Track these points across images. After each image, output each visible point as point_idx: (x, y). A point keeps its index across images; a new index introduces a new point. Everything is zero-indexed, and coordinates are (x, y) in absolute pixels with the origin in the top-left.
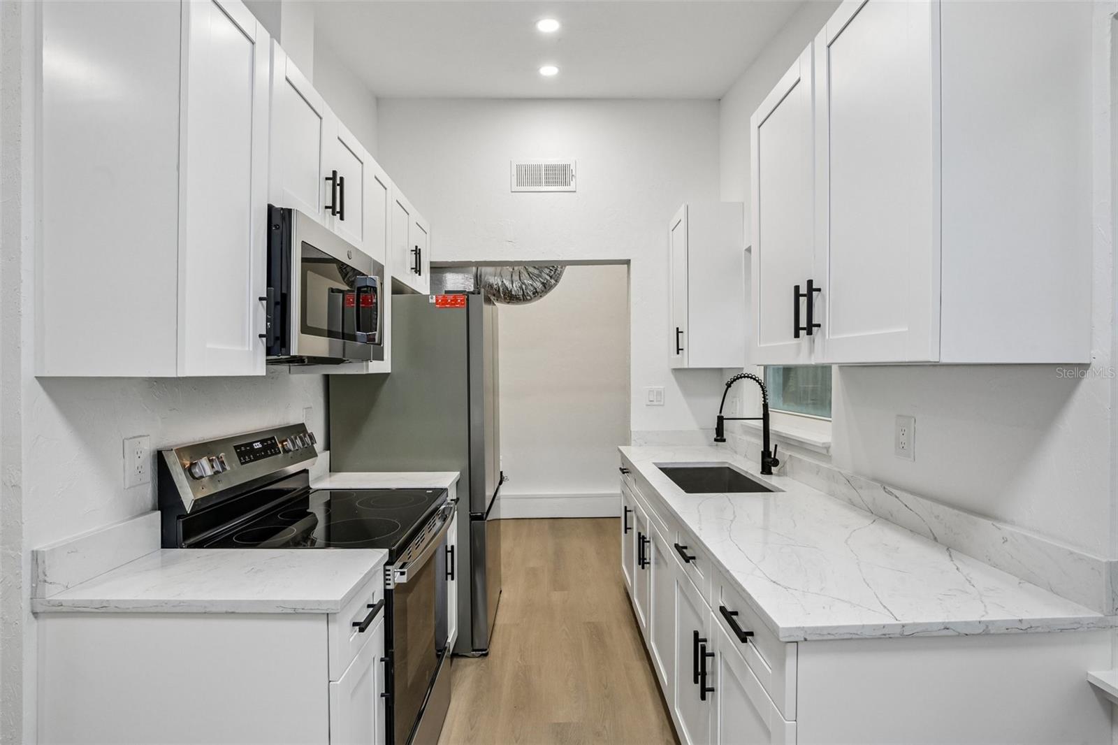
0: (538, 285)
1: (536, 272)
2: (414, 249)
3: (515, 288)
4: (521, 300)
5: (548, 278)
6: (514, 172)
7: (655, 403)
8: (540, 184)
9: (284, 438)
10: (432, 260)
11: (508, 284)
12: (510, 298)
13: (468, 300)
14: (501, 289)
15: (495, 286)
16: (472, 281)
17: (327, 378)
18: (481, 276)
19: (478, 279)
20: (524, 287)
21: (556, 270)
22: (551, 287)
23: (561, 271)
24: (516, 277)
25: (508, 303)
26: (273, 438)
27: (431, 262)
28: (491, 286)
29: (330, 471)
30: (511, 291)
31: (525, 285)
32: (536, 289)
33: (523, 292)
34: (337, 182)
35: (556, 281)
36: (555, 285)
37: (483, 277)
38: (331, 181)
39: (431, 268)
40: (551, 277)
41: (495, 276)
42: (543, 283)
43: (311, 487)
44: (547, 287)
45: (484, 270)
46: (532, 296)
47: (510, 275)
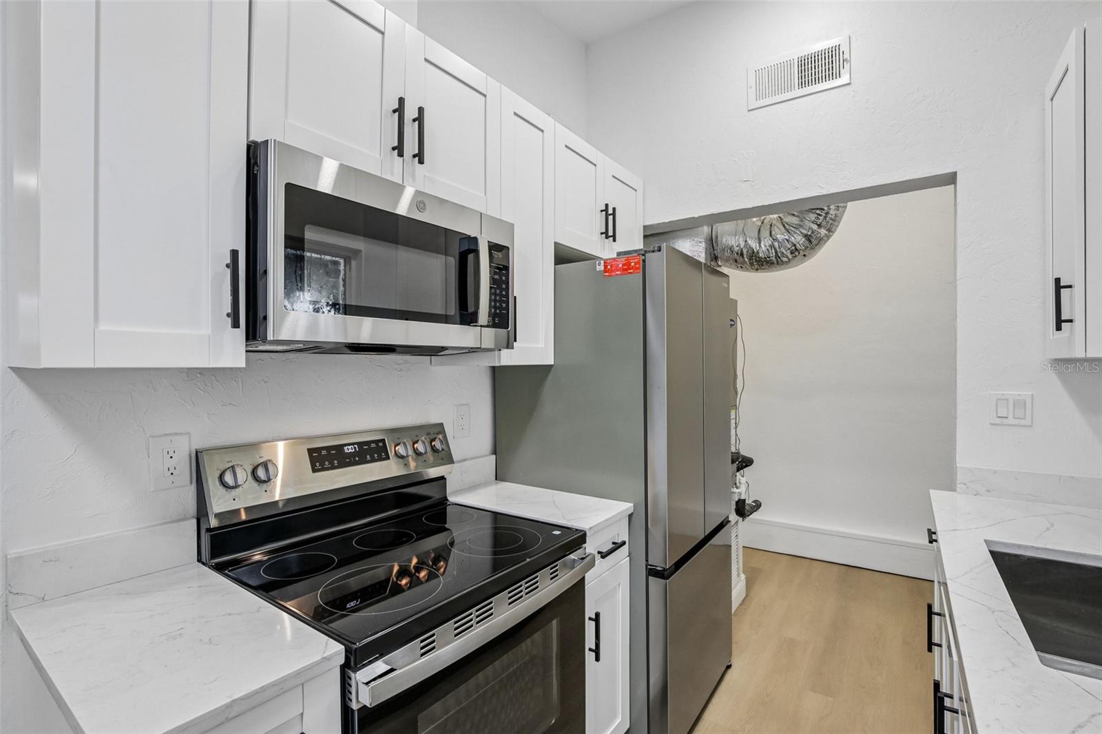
0: (799, 239)
1: (795, 220)
3: (763, 248)
4: (773, 263)
5: (815, 227)
6: (752, 81)
7: (1011, 421)
8: (791, 89)
9: (397, 442)
10: (647, 223)
11: (753, 244)
12: (758, 262)
13: (644, 261)
14: (745, 251)
15: (736, 249)
16: (703, 245)
18: (717, 237)
19: (712, 242)
20: (776, 244)
21: (827, 213)
22: (821, 241)
23: (836, 216)
24: (765, 233)
25: (757, 269)
26: (383, 441)
27: (645, 227)
28: (731, 249)
29: (496, 479)
30: (758, 253)
31: (779, 242)
32: (795, 245)
33: (776, 252)
35: (829, 230)
36: (828, 237)
37: (719, 239)
38: (396, 114)
39: (645, 237)
40: (819, 226)
41: (736, 235)
42: (806, 236)
43: (449, 498)
44: (813, 242)
45: (722, 228)
46: (790, 257)
47: (757, 232)
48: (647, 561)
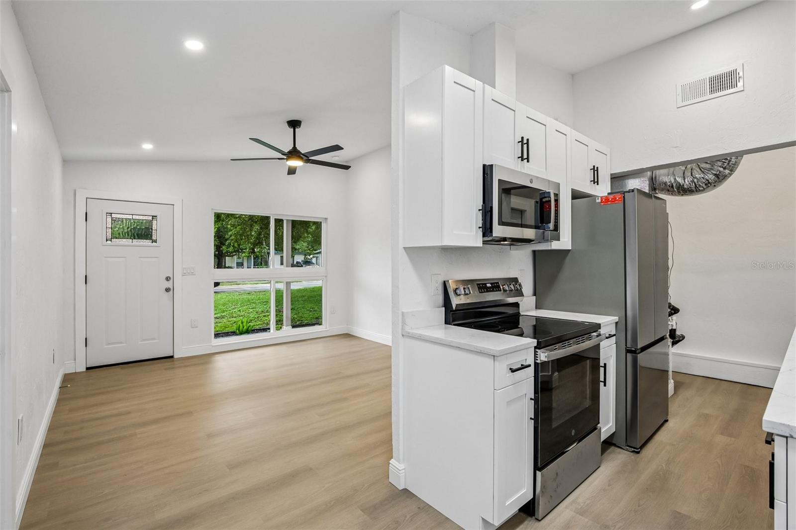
0: (711, 177)
1: (708, 166)
2: (593, 168)
3: (687, 183)
4: (693, 191)
5: (721, 169)
6: (679, 91)
8: (704, 94)
9: (503, 284)
10: (612, 173)
11: (680, 180)
12: (682, 191)
13: (624, 197)
14: (674, 185)
15: (669, 184)
16: (648, 182)
17: (534, 252)
18: (656, 177)
19: (652, 180)
20: (695, 180)
21: (730, 161)
22: (725, 177)
23: (736, 162)
24: (688, 174)
25: (682, 195)
26: (498, 283)
27: (611, 174)
28: (665, 183)
29: (536, 308)
30: (683, 185)
31: (697, 179)
32: (708, 180)
33: (695, 185)
34: (524, 143)
35: (731, 171)
36: (730, 175)
37: (657, 178)
38: (521, 143)
39: (611, 178)
40: (725, 168)
41: (668, 176)
42: (715, 175)
43: (521, 313)
44: (720, 178)
45: (658, 172)
46: (705, 187)
47: (683, 173)
48: (626, 346)
